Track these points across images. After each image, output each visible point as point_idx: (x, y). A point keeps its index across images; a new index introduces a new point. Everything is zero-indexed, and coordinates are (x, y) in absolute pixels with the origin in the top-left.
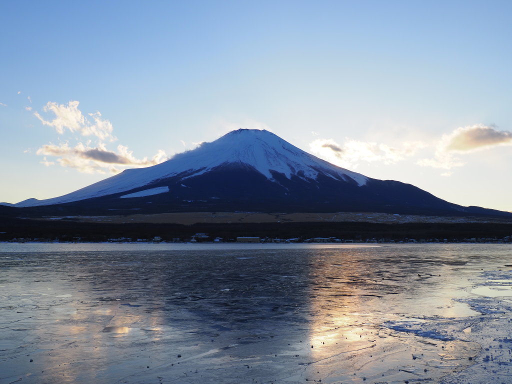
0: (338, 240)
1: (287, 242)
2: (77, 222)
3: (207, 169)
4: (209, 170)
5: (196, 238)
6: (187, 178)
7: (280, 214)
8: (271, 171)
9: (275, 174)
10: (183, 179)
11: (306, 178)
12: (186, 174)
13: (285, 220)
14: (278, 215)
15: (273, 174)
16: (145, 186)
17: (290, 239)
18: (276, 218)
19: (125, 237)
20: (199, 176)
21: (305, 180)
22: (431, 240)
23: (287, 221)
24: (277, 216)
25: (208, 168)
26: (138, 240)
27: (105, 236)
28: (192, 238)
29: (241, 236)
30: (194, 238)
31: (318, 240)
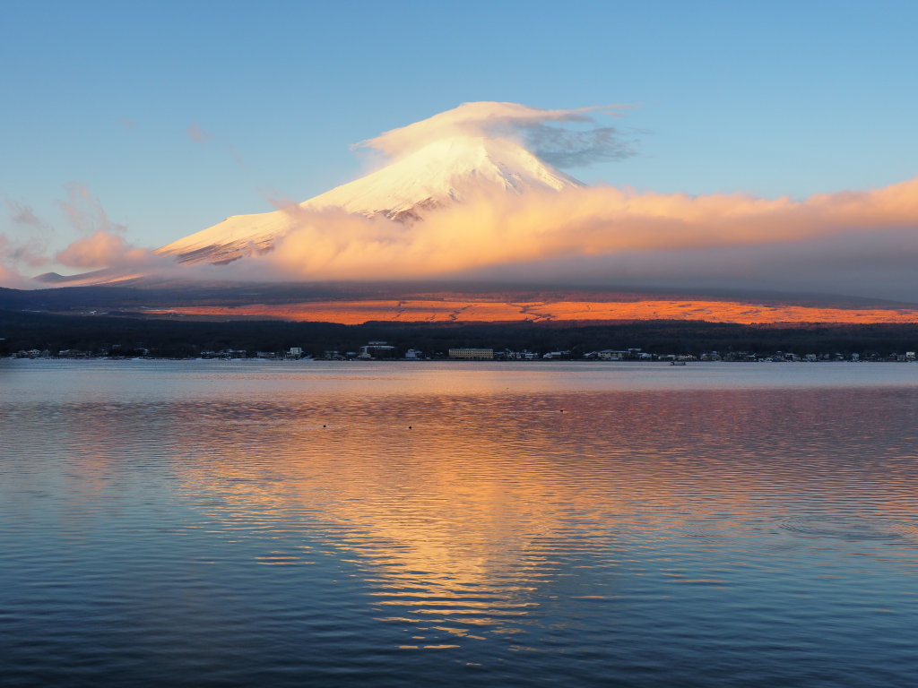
0: (644, 355)
1: (547, 359)
2: (140, 318)
3: (388, 215)
4: (393, 219)
5: (370, 351)
7: (529, 304)
13: (540, 315)
17: (553, 353)
18: (521, 312)
19: (233, 349)
22: (827, 355)
23: (545, 319)
24: (525, 308)
25: (392, 212)
26: (259, 354)
27: (194, 346)
28: (362, 351)
29: (457, 347)
30: (366, 350)
31: (607, 356)
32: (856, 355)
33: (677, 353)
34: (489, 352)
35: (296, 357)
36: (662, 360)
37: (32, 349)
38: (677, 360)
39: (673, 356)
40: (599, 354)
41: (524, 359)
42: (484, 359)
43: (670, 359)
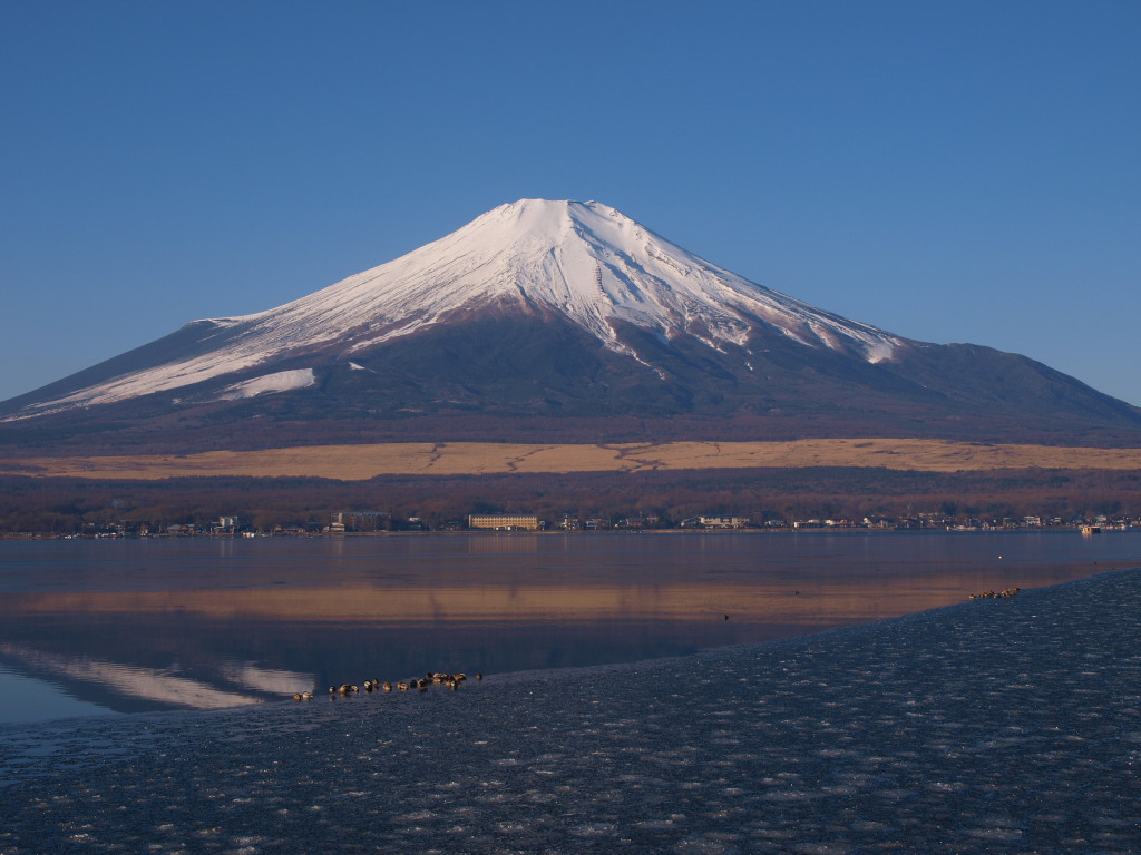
3: (425, 317)
4: (432, 321)
6: (367, 343)
7: (630, 445)
8: (614, 322)
9: (625, 330)
10: (356, 347)
11: (716, 341)
12: (367, 332)
13: (645, 462)
14: (628, 449)
15: (617, 331)
16: (246, 368)
18: (617, 457)
20: (402, 339)
21: (712, 346)
23: (650, 468)
24: (624, 452)
25: (431, 311)
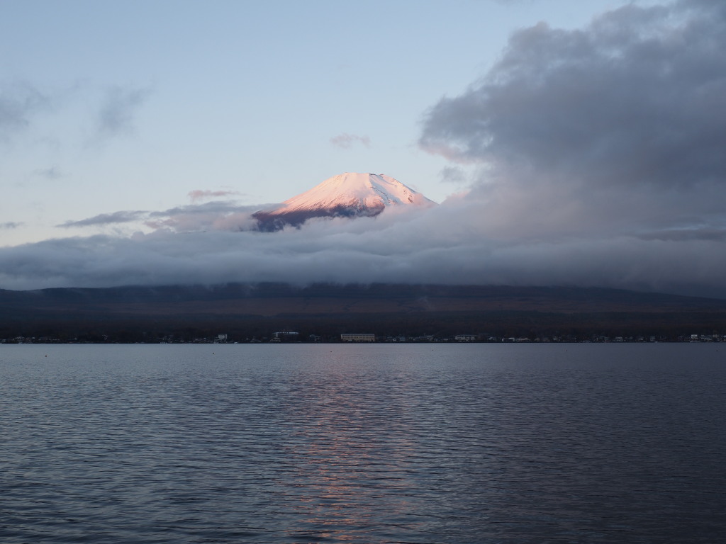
0: (491, 338)
5: (280, 336)
13: (413, 308)
17: (420, 338)
18: (399, 305)
22: (631, 338)
23: (417, 311)
26: (195, 340)
28: (274, 336)
29: (347, 333)
30: (277, 336)
31: (464, 338)
32: (653, 338)
33: (517, 337)
34: (372, 337)
35: (223, 342)
36: (505, 342)
37: (18, 336)
38: (515, 342)
39: (513, 339)
40: (456, 338)
41: (398, 342)
42: (367, 342)
43: (511, 341)
